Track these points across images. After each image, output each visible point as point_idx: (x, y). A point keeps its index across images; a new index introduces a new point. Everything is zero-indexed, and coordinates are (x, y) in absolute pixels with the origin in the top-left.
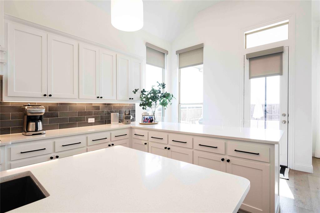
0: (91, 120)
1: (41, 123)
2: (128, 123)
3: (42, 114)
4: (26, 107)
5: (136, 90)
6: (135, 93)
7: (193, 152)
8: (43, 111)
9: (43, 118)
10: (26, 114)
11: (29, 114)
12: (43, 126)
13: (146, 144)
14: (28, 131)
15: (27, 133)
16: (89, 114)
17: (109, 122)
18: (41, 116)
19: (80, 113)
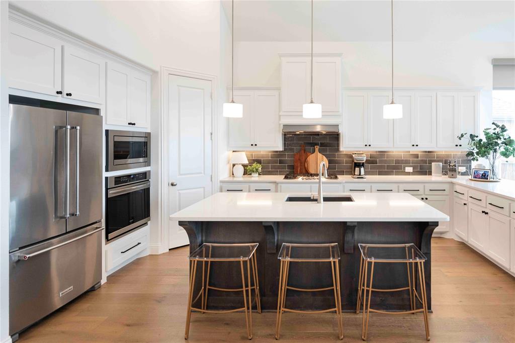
0: (409, 169)
1: (363, 168)
2: (452, 176)
3: (364, 162)
4: (354, 155)
5: (462, 136)
6: (460, 139)
7: (510, 220)
8: (365, 159)
9: (365, 165)
10: (353, 161)
11: (355, 161)
12: (365, 172)
13: (465, 204)
14: (355, 175)
15: (354, 176)
16: (407, 163)
17: (430, 173)
18: (363, 163)
19: (397, 162)
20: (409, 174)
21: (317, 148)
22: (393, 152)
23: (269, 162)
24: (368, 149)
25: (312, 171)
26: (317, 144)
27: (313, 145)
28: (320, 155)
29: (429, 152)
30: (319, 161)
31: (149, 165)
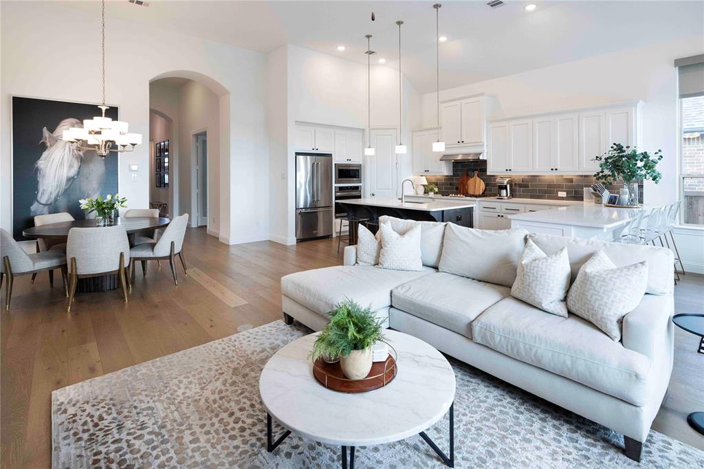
0: (562, 194)
16: (559, 187)
17: (582, 199)
19: (549, 186)
20: (562, 198)
21: (476, 173)
22: (545, 176)
23: (443, 184)
24: (509, 173)
25: (471, 192)
26: (476, 170)
27: (474, 170)
28: (478, 179)
29: (585, 176)
30: (477, 184)
31: (361, 182)
